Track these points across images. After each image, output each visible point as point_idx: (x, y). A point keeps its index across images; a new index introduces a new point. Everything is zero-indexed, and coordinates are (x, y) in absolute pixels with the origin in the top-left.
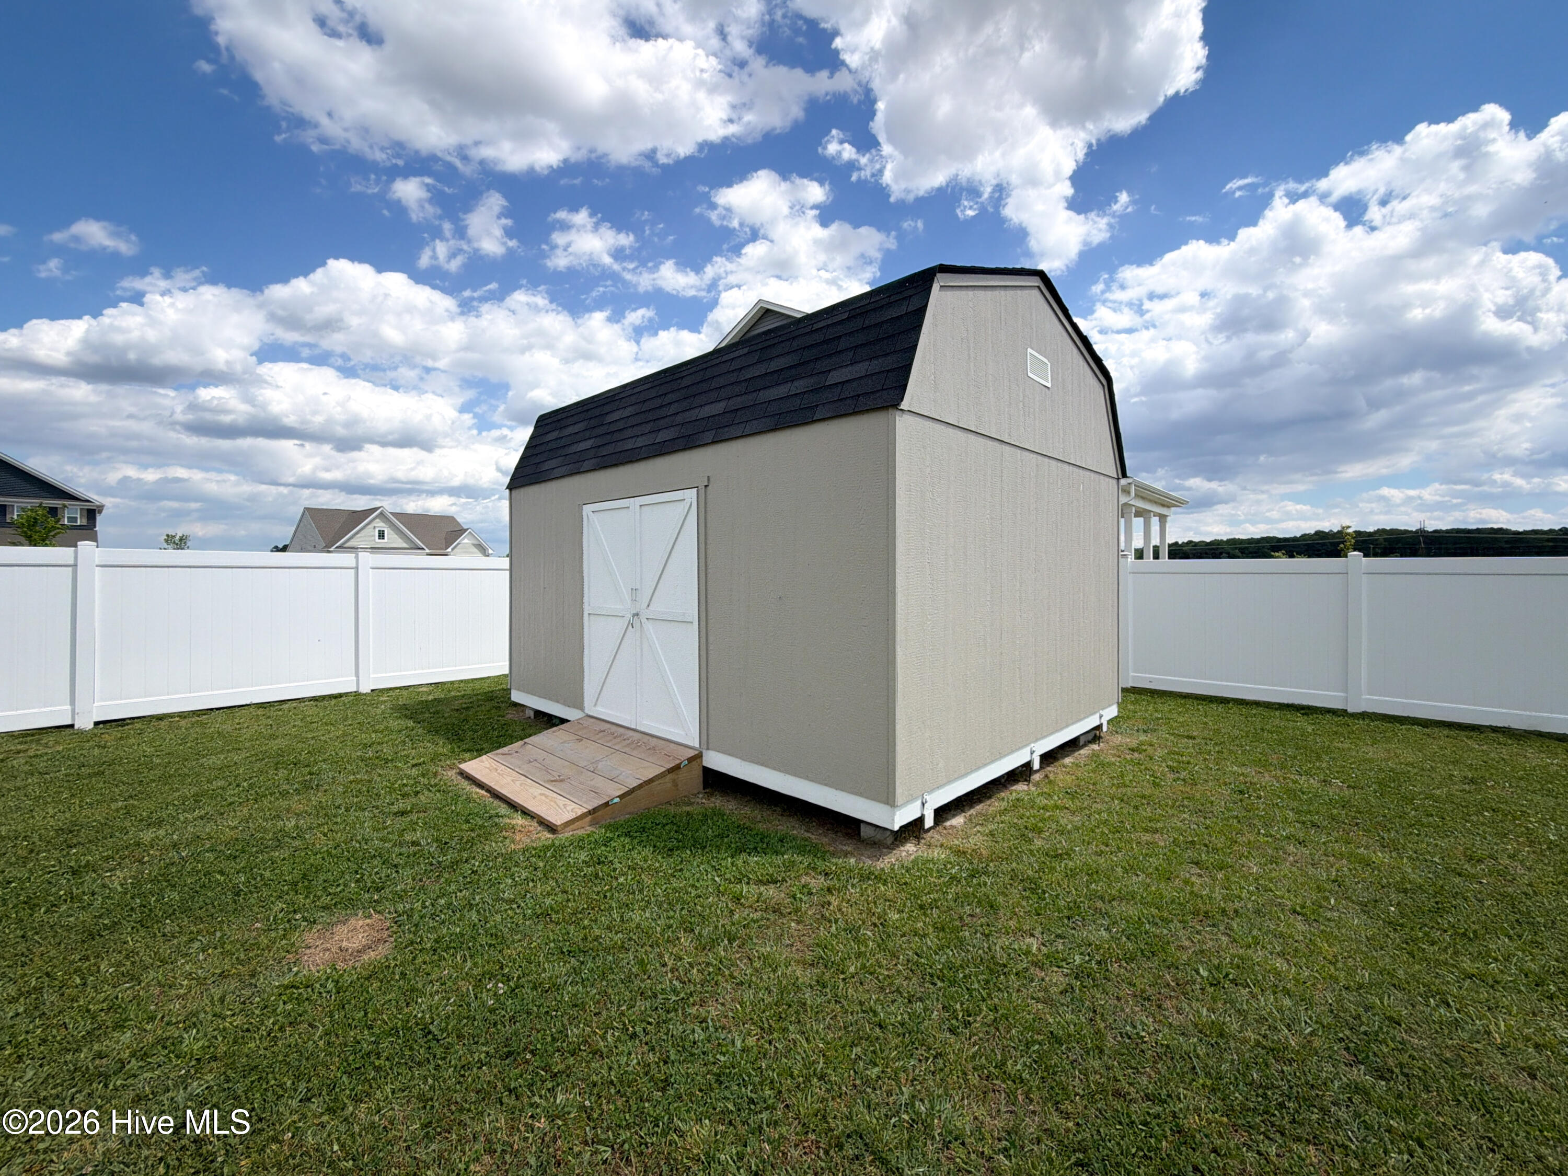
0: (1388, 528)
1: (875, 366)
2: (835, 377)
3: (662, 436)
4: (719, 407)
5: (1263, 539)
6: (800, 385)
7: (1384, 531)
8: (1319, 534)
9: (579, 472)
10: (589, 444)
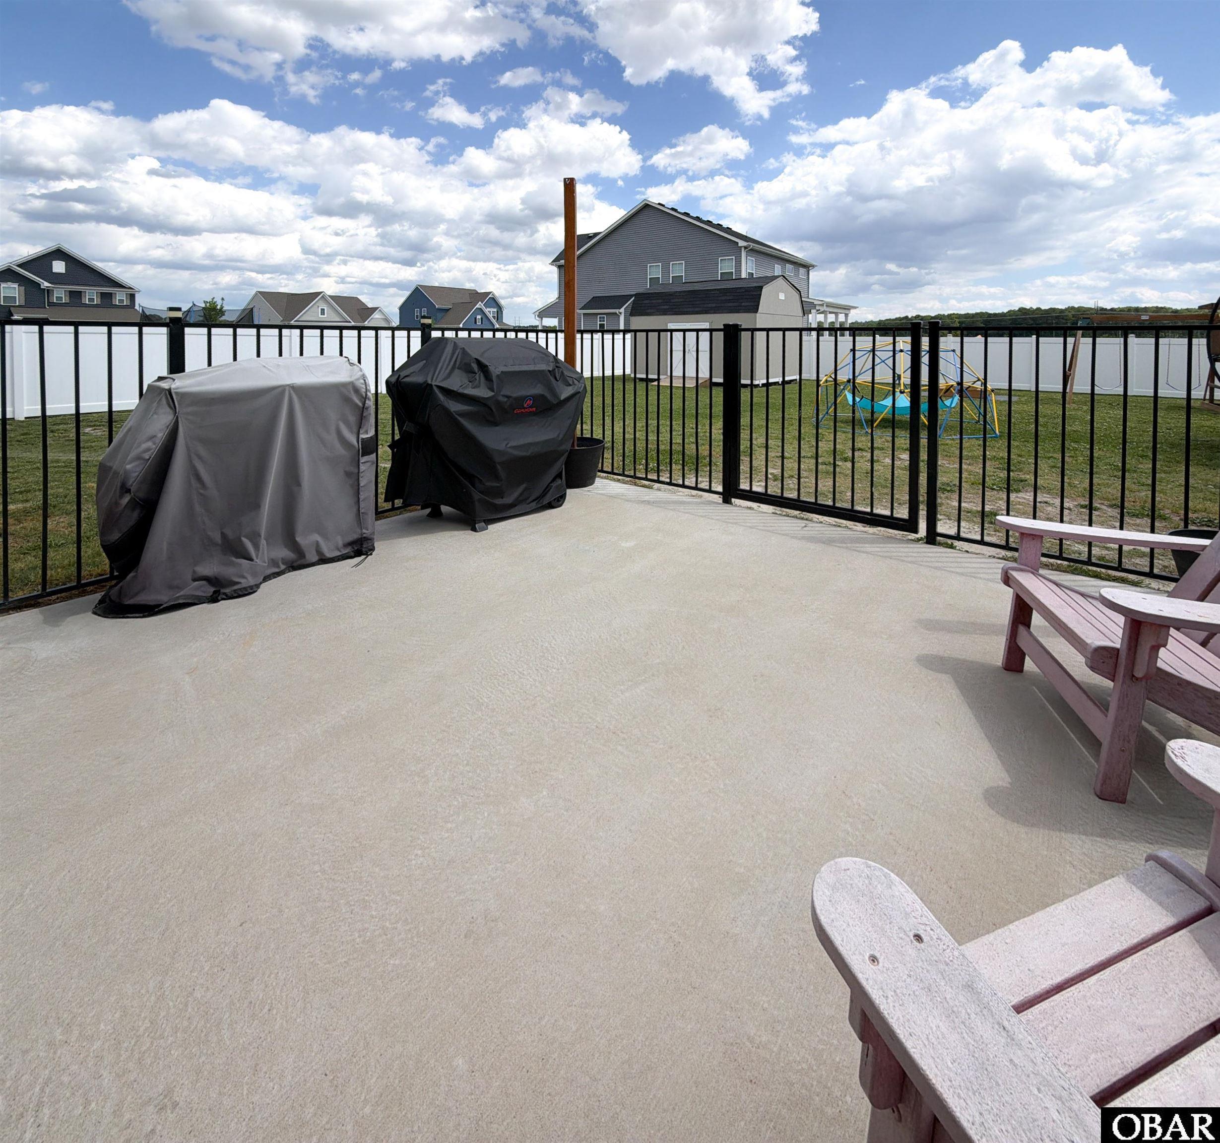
0: (1076, 306)
1: (752, 304)
2: (743, 304)
3: (697, 309)
4: (714, 305)
5: (977, 314)
6: (735, 304)
7: (1073, 308)
8: (1022, 310)
9: (666, 315)
10: (666, 307)
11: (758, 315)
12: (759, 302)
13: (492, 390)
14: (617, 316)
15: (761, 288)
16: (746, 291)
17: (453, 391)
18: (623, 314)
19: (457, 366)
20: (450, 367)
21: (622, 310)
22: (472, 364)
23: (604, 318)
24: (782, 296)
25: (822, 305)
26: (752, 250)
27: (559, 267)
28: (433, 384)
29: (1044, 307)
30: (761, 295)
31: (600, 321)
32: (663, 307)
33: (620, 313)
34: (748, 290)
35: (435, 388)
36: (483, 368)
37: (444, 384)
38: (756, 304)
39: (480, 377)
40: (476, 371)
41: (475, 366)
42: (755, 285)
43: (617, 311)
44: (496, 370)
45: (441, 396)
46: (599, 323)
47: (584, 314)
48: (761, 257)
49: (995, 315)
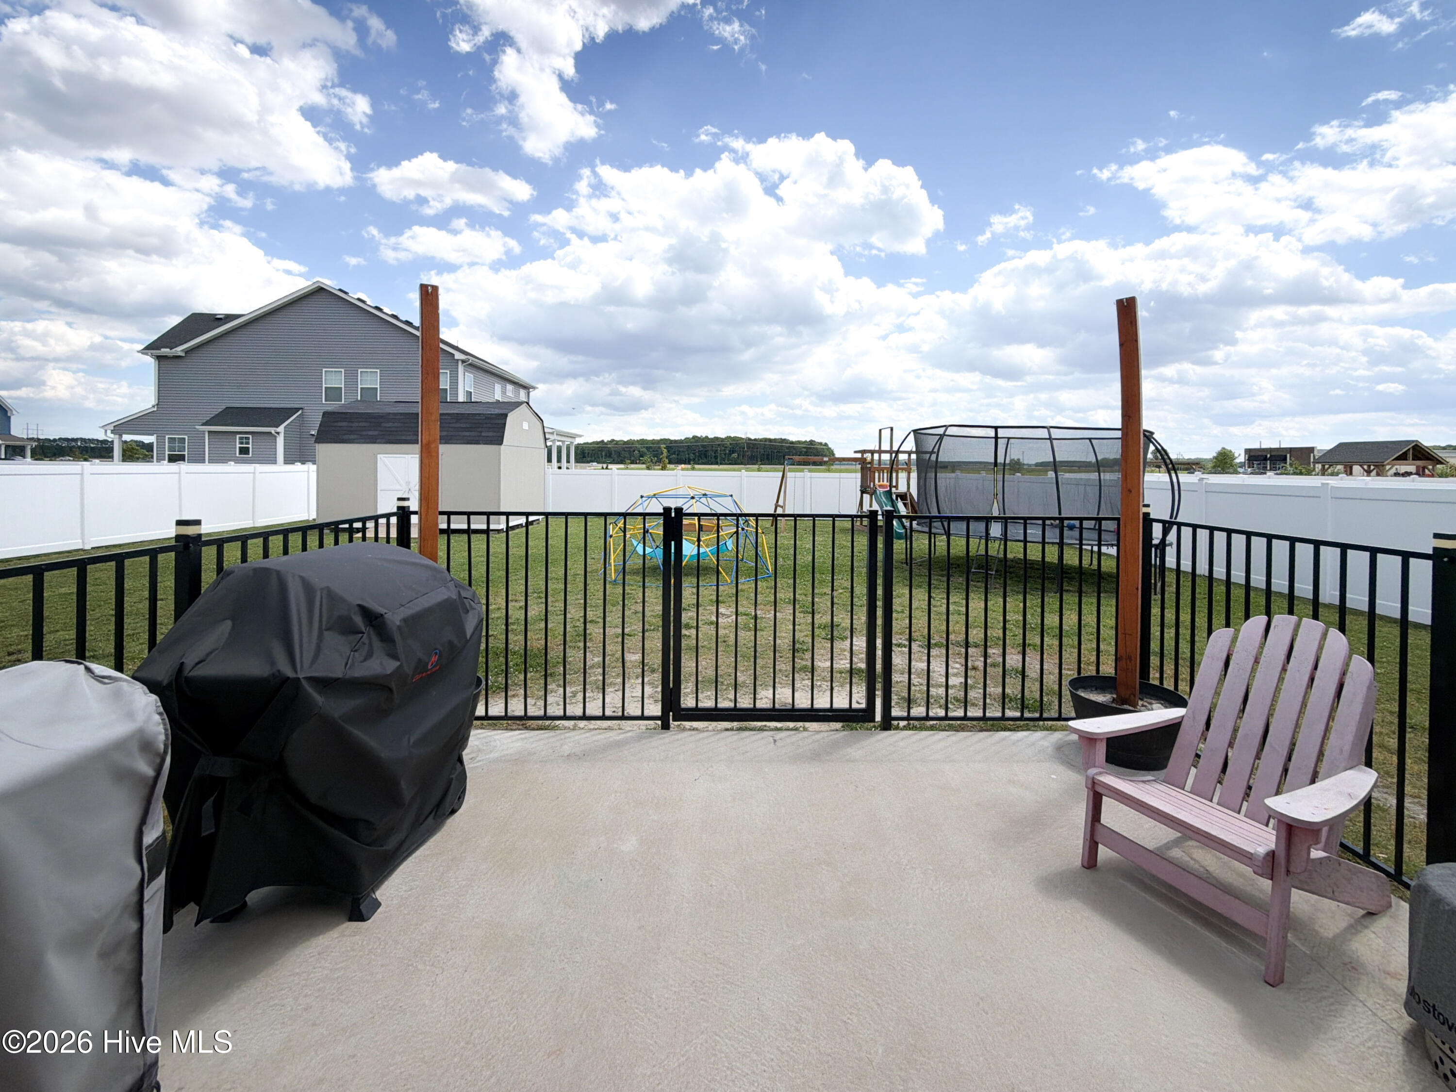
1: (495, 434)
2: (484, 434)
4: (445, 433)
6: (473, 434)
9: (375, 443)
10: (376, 433)
11: (502, 447)
12: (504, 432)
13: (394, 656)
14: (273, 437)
15: (506, 416)
16: (487, 418)
17: (337, 680)
18: (282, 435)
19: (324, 627)
20: (315, 632)
21: (281, 429)
22: (353, 617)
23: (248, 438)
24: (525, 426)
25: (552, 433)
26: (470, 365)
27: (159, 358)
28: (301, 676)
29: (711, 436)
30: (505, 424)
31: (241, 443)
32: (370, 433)
33: (278, 433)
34: (489, 418)
35: (305, 684)
36: (373, 619)
37: (320, 672)
38: (499, 434)
39: (369, 636)
40: (363, 629)
41: (358, 620)
42: (497, 411)
43: (272, 430)
44: (395, 618)
45: (319, 699)
46: (238, 445)
47: (210, 432)
48: (480, 374)
49: (676, 441)
